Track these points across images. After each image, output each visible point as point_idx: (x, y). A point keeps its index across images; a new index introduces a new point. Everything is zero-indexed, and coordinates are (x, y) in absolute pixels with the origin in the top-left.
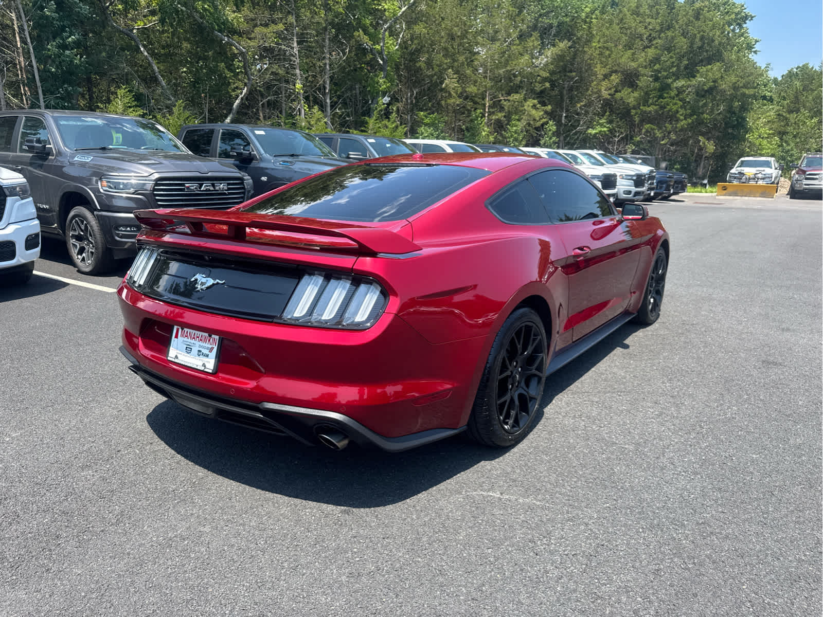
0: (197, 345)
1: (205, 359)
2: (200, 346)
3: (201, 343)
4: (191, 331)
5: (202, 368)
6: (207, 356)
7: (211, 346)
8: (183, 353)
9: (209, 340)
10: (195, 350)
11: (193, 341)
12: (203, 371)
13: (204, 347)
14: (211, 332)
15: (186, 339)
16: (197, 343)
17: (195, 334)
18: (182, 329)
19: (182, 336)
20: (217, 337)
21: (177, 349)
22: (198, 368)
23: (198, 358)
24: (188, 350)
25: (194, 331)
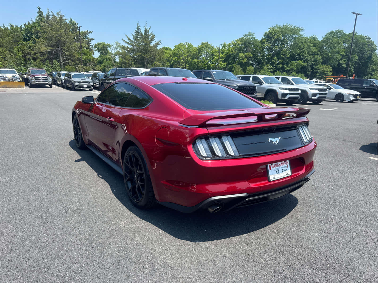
0: (280, 168)
1: (286, 171)
2: (282, 168)
3: (282, 166)
4: (276, 163)
5: (287, 176)
6: (286, 170)
7: (286, 165)
8: (276, 175)
9: (285, 163)
10: (280, 170)
11: (278, 167)
12: (288, 176)
13: (284, 167)
14: (285, 160)
15: (275, 168)
16: (280, 167)
17: (278, 164)
18: (272, 164)
19: (273, 168)
20: (288, 161)
21: (273, 174)
22: (286, 176)
23: (283, 173)
24: (278, 172)
25: (277, 163)
